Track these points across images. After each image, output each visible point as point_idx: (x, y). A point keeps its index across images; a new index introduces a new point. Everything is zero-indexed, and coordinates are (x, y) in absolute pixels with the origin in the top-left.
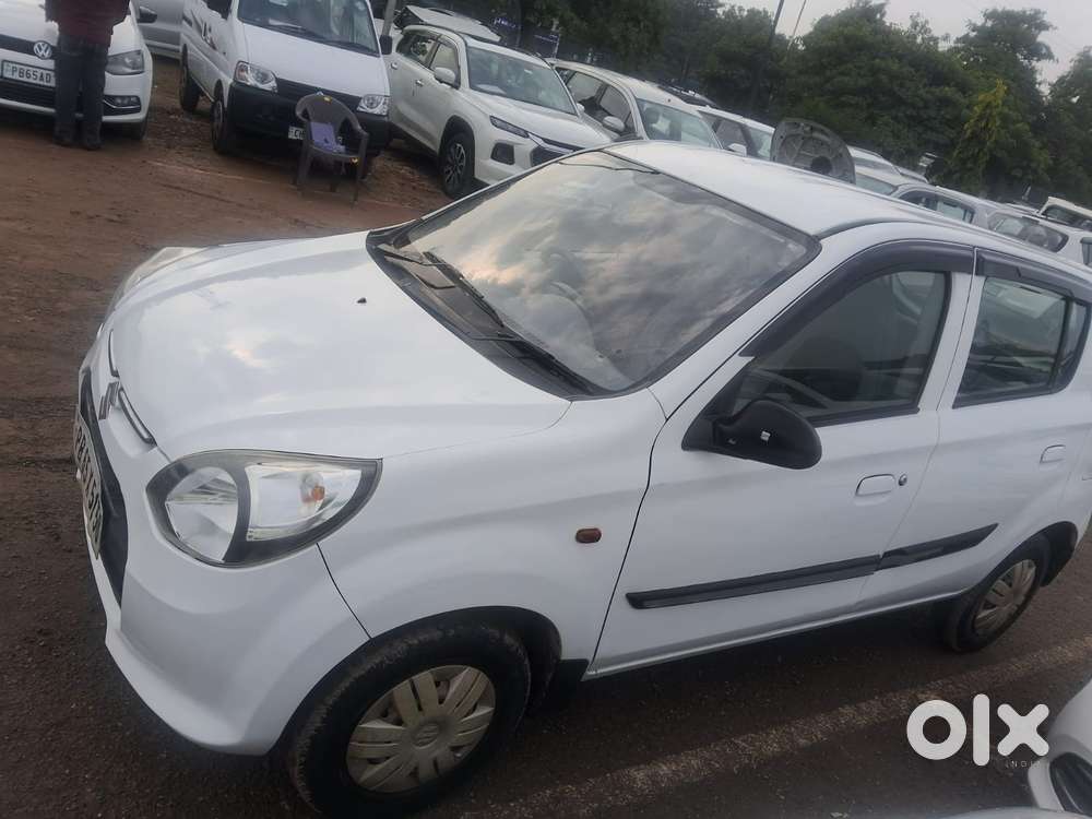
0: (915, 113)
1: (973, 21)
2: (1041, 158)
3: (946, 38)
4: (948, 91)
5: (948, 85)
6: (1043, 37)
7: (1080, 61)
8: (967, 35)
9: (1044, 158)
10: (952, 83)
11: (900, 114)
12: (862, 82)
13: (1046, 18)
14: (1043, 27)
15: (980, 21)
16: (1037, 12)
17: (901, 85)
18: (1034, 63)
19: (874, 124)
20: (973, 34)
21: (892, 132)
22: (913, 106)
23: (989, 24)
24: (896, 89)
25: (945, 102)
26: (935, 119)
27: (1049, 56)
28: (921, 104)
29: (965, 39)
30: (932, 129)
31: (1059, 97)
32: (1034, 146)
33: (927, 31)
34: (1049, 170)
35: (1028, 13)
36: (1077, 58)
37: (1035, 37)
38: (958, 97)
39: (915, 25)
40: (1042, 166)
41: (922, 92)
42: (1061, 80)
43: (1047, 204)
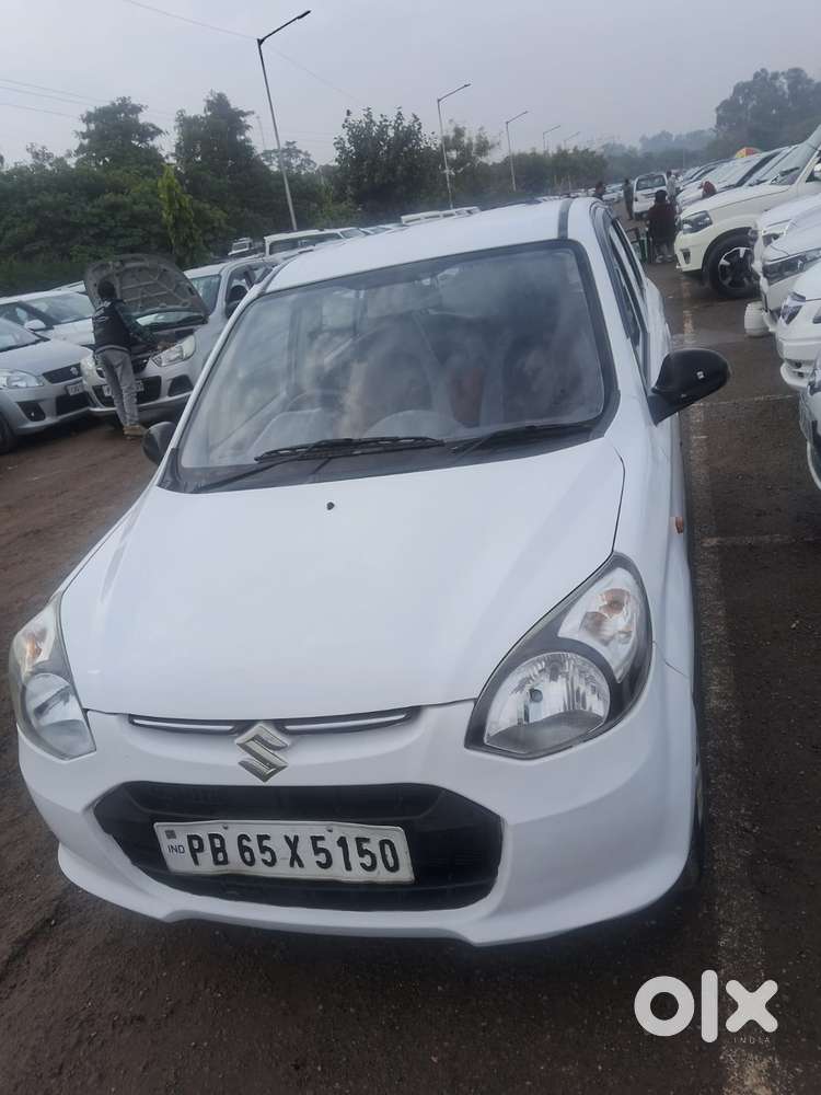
0: (97, 231)
1: (79, 130)
2: (218, 216)
3: (69, 155)
4: (109, 197)
5: (105, 193)
6: (143, 118)
7: (181, 125)
8: (81, 145)
9: (218, 215)
10: (107, 190)
11: (86, 237)
12: (31, 227)
13: (134, 101)
14: (137, 109)
15: (83, 128)
16: (124, 99)
17: (67, 212)
18: (151, 143)
19: (70, 258)
20: (86, 142)
21: (90, 255)
22: (92, 225)
23: (92, 126)
24: (65, 217)
25: (114, 208)
26: (116, 226)
27: (159, 132)
28: (96, 220)
29: (81, 149)
30: (121, 236)
31: (187, 162)
32: (205, 209)
33: (49, 156)
34: (228, 222)
35: (117, 103)
36: (178, 124)
37: (136, 121)
38: (120, 198)
39: (36, 155)
40: (222, 221)
41: (88, 209)
42: (178, 146)
43: (267, 245)
